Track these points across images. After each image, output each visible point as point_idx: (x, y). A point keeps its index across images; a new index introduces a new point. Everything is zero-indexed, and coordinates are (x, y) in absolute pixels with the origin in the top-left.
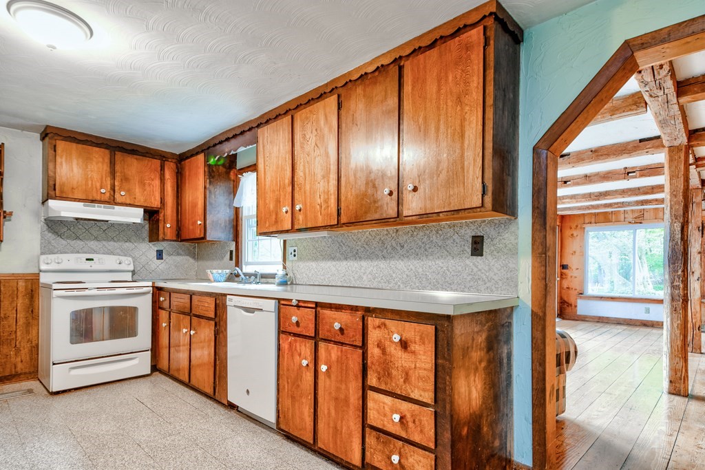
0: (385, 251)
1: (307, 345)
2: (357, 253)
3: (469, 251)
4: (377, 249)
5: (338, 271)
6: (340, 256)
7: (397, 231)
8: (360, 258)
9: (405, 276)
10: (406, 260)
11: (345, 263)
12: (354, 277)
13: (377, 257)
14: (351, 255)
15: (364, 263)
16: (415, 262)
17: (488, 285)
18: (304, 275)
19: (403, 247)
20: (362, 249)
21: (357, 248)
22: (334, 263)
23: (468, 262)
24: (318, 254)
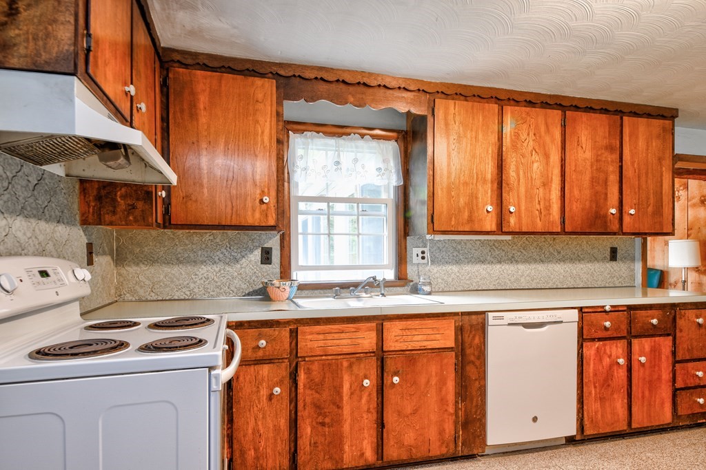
0: (543, 255)
1: (619, 345)
2: (513, 257)
3: (609, 257)
4: (535, 254)
5: (490, 274)
6: (492, 260)
7: (554, 239)
8: (517, 261)
9: (562, 277)
10: (562, 263)
11: (498, 266)
12: (510, 280)
13: (535, 261)
14: (506, 258)
15: (521, 267)
16: (571, 266)
17: (620, 280)
18: (440, 281)
19: (559, 253)
20: (519, 254)
21: (513, 252)
22: (483, 266)
23: (608, 265)
24: (461, 257)
